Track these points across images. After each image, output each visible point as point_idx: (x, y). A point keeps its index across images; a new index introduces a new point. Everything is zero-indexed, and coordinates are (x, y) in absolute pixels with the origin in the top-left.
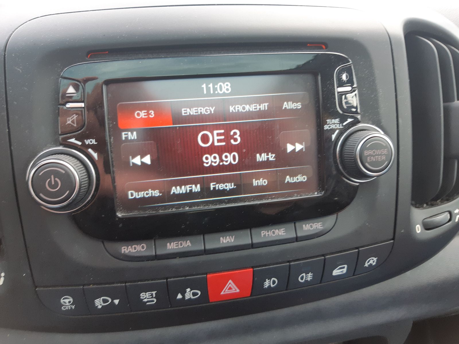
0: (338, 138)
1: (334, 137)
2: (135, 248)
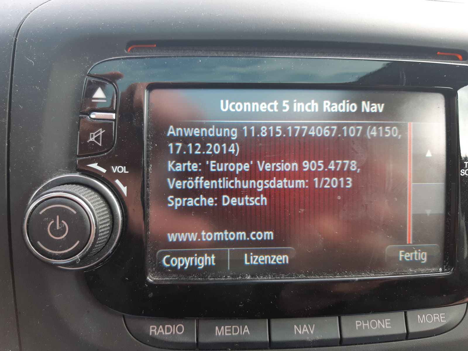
2: (169, 330)
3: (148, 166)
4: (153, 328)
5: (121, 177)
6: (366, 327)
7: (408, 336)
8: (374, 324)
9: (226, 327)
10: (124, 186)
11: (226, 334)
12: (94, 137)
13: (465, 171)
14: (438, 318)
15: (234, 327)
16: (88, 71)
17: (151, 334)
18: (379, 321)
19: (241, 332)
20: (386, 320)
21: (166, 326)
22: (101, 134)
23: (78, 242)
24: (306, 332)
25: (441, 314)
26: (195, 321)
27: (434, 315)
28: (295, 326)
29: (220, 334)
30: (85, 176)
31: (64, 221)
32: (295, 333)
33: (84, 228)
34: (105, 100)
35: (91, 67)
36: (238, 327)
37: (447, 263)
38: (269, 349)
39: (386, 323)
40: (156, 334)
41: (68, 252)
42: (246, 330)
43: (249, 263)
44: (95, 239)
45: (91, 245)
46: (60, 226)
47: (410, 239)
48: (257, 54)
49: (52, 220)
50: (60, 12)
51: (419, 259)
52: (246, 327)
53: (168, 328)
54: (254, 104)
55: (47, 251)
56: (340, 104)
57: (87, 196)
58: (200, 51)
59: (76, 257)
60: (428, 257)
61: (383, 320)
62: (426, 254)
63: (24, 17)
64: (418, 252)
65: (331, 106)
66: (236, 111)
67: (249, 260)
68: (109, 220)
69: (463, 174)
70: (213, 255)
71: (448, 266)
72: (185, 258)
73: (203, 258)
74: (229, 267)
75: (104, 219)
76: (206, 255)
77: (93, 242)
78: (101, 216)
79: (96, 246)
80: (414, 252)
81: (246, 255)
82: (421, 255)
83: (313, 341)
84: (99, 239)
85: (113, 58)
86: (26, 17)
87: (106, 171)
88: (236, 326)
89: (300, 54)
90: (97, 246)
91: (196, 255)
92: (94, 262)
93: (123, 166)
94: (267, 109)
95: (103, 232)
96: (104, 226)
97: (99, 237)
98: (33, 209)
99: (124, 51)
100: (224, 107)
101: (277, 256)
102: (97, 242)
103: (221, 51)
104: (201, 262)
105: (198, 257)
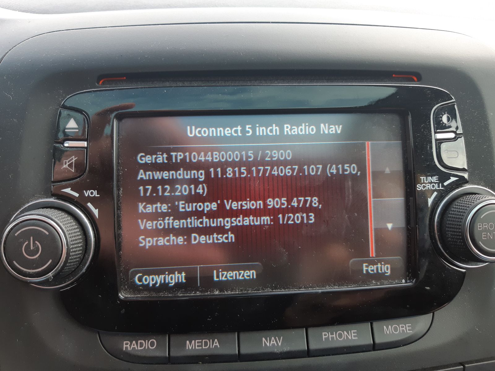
0: (437, 203)
1: (430, 201)
2: (141, 345)
3: (119, 190)
4: (127, 344)
5: (93, 200)
6: (332, 338)
7: (374, 347)
8: (340, 335)
9: (197, 341)
10: (96, 209)
11: (197, 348)
12: (68, 164)
13: (421, 185)
14: (404, 329)
15: (204, 341)
16: (61, 103)
17: (124, 349)
18: (345, 333)
19: (211, 346)
20: (352, 331)
21: (139, 341)
22: (73, 161)
23: (50, 261)
24: (273, 345)
25: (407, 325)
26: (166, 336)
27: (400, 325)
28: (264, 339)
29: (190, 348)
30: (60, 201)
31: (38, 241)
32: (264, 345)
33: (56, 247)
34: (78, 129)
35: (64, 99)
36: (208, 341)
37: (410, 275)
38: (239, 362)
39: (353, 334)
40: (129, 349)
41: (41, 270)
42: (216, 343)
43: (218, 279)
44: (67, 258)
45: (62, 264)
46: (33, 246)
47: (372, 252)
48: (221, 83)
49: (27, 241)
50: (36, 49)
51: (383, 271)
52: (216, 340)
53: (141, 343)
54: (218, 129)
55: (22, 270)
56: (300, 128)
57: (59, 219)
58: (167, 82)
59: (49, 275)
60: (392, 269)
61: (349, 331)
62: (389, 266)
63: (3, 55)
64: (381, 264)
65: (291, 130)
66: (202, 136)
67: (218, 277)
68: (82, 241)
69: (419, 188)
70: (183, 273)
71: (410, 277)
72: (157, 276)
73: (173, 276)
74: (199, 284)
75: (76, 240)
76: (176, 272)
77: (64, 261)
78: (72, 237)
79: (67, 265)
80: (377, 265)
81: (215, 271)
82: (384, 268)
83: (281, 353)
84: (70, 258)
85: (85, 91)
86: (4, 56)
87: (79, 195)
88: (207, 340)
89: (262, 81)
90: (69, 264)
91: (167, 273)
92: (69, 281)
93: (94, 190)
94: (231, 133)
95: (74, 252)
96: (76, 246)
97: (71, 256)
98: (9, 232)
99: (96, 84)
100: (191, 133)
101: (245, 271)
102: (69, 261)
103: (186, 81)
104: (172, 279)
105: (169, 275)
